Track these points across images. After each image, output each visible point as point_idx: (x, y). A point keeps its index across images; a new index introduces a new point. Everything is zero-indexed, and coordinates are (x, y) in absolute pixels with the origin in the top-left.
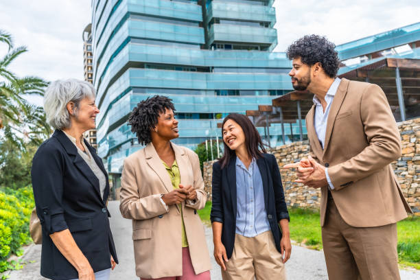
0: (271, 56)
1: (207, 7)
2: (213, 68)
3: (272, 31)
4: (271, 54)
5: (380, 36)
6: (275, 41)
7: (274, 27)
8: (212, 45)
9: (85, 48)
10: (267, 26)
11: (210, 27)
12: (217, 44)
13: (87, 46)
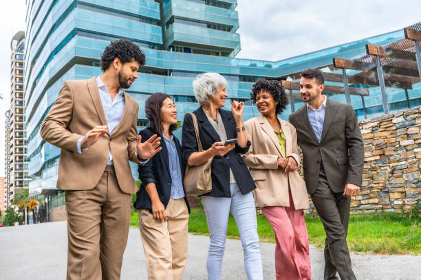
0: (233, 63)
1: (164, 5)
2: (171, 71)
3: (234, 35)
4: (233, 60)
5: (345, 46)
6: (238, 47)
7: (237, 32)
8: (170, 47)
9: (14, 56)
10: (229, 30)
11: (168, 27)
12: (175, 46)
13: (16, 55)
